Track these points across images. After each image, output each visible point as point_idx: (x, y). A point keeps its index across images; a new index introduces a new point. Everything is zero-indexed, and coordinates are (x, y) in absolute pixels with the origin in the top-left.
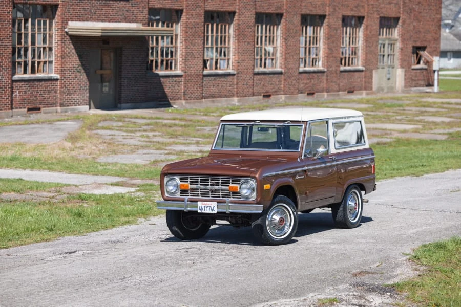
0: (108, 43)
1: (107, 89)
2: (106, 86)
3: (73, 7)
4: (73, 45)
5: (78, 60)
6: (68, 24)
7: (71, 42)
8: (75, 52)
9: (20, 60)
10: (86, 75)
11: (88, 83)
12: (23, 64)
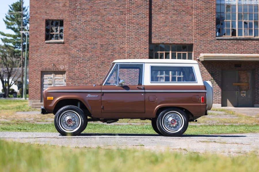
0: (240, 66)
1: (245, 95)
2: (243, 93)
3: (205, 45)
4: (205, 67)
5: (210, 76)
6: (200, 55)
7: (203, 65)
8: (207, 71)
9: (162, 76)
10: (218, 85)
11: (220, 90)
12: (164, 78)
